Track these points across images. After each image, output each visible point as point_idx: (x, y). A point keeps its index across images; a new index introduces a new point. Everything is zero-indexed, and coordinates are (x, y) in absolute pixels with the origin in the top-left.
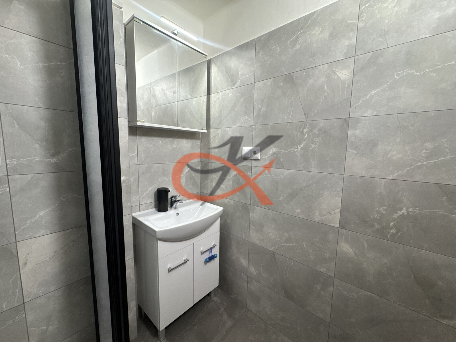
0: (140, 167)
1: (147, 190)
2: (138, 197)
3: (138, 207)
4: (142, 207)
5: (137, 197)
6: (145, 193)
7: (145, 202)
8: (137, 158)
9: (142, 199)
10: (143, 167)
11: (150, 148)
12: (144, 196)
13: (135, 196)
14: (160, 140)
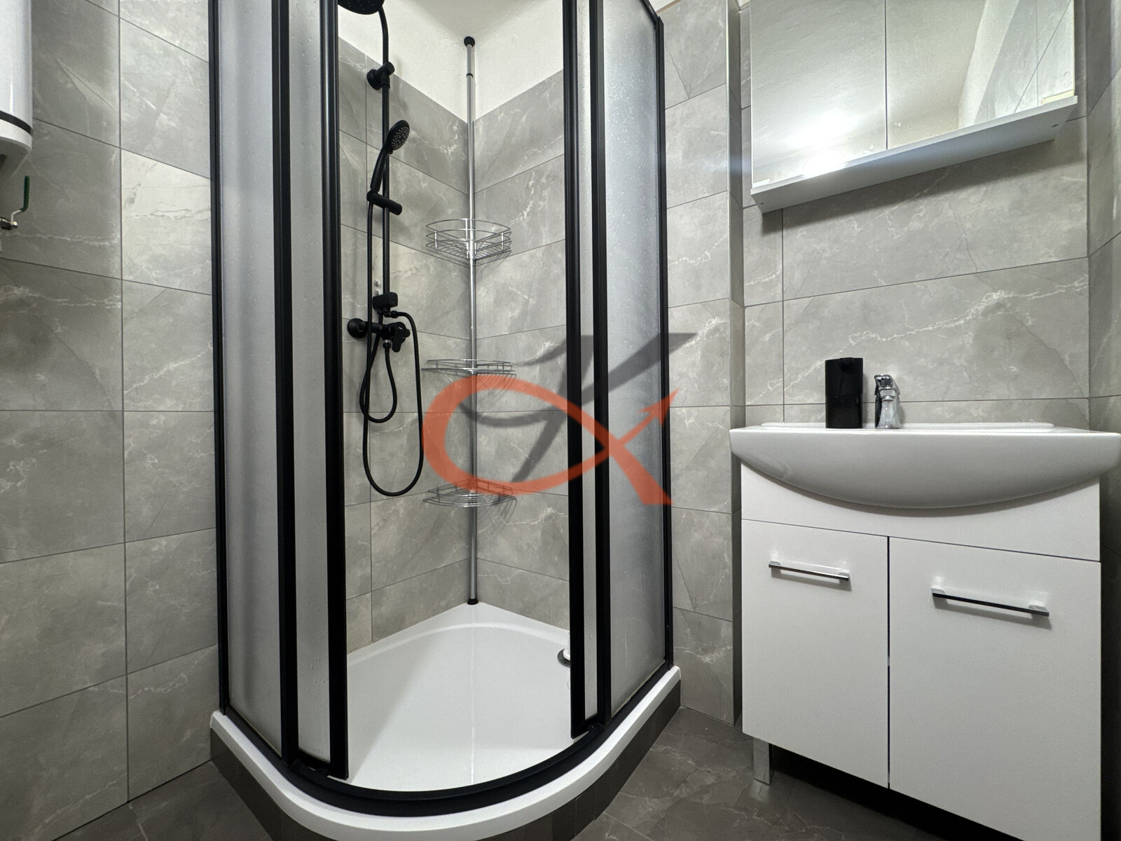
0: (789, 306)
1: (808, 368)
2: (780, 384)
3: (780, 409)
4: (793, 411)
5: (777, 382)
6: (800, 376)
7: (799, 398)
8: (780, 286)
9: (791, 390)
10: (796, 307)
11: (818, 253)
12: (796, 382)
13: (773, 380)
14: (856, 220)
